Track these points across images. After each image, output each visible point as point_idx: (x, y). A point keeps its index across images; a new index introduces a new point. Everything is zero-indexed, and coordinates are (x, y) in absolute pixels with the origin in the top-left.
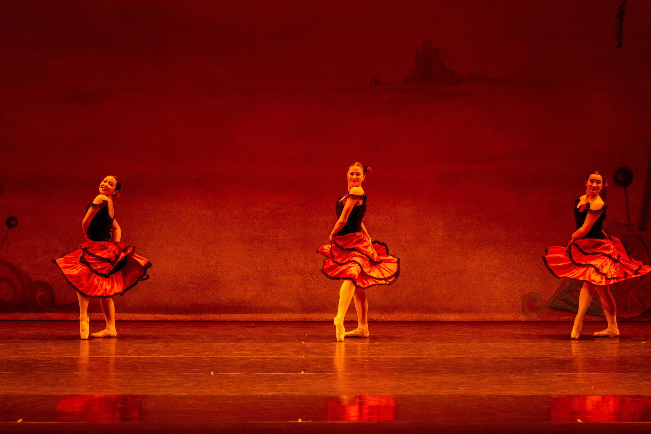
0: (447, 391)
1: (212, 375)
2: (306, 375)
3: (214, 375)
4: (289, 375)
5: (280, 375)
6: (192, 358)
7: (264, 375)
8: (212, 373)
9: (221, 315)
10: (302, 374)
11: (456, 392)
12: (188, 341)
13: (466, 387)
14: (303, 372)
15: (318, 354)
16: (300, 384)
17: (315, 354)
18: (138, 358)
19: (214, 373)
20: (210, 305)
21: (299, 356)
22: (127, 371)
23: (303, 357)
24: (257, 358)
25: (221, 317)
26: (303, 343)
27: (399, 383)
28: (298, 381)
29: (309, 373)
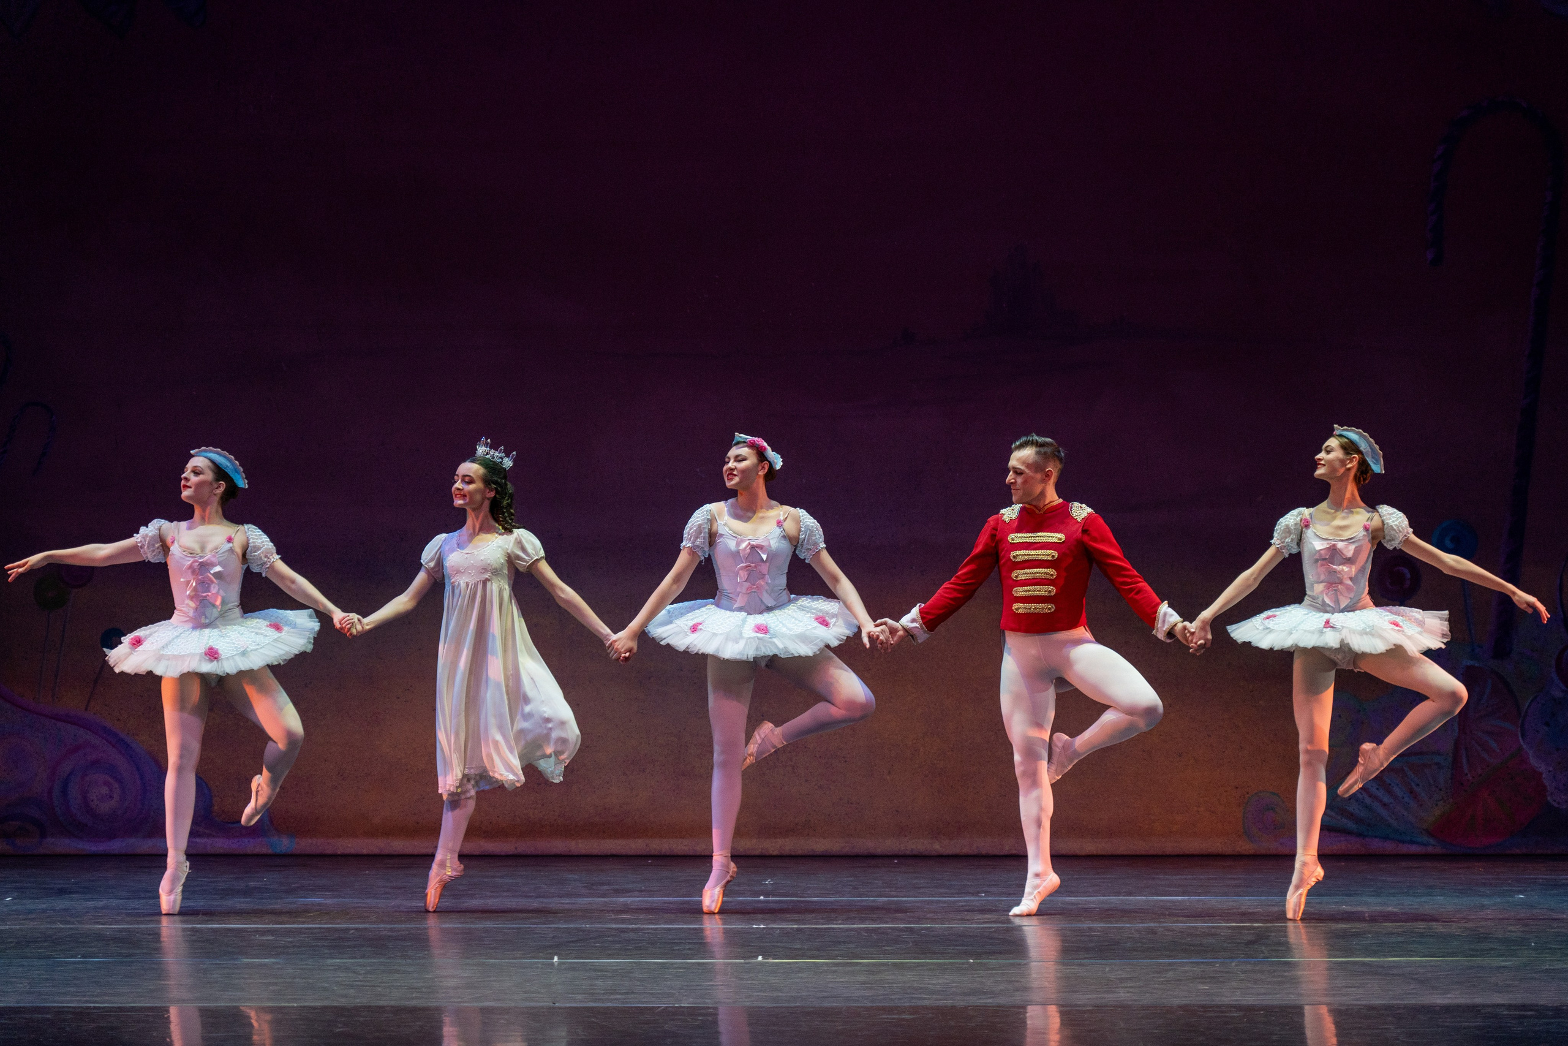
0: (1090, 996)
1: (556, 964)
2: (768, 963)
3: (560, 964)
4: (729, 964)
6: (513, 928)
7: (672, 964)
8: (556, 959)
9: (580, 841)
10: (760, 963)
11: (1110, 998)
12: (505, 894)
13: (1131, 987)
15: (795, 921)
16: (754, 982)
17: (787, 920)
18: (392, 930)
19: (559, 959)
20: (555, 820)
21: (752, 924)
22: (363, 957)
23: (762, 926)
24: (659, 928)
25: (580, 845)
26: (762, 898)
27: (978, 979)
28: (752, 975)
29: (774, 959)
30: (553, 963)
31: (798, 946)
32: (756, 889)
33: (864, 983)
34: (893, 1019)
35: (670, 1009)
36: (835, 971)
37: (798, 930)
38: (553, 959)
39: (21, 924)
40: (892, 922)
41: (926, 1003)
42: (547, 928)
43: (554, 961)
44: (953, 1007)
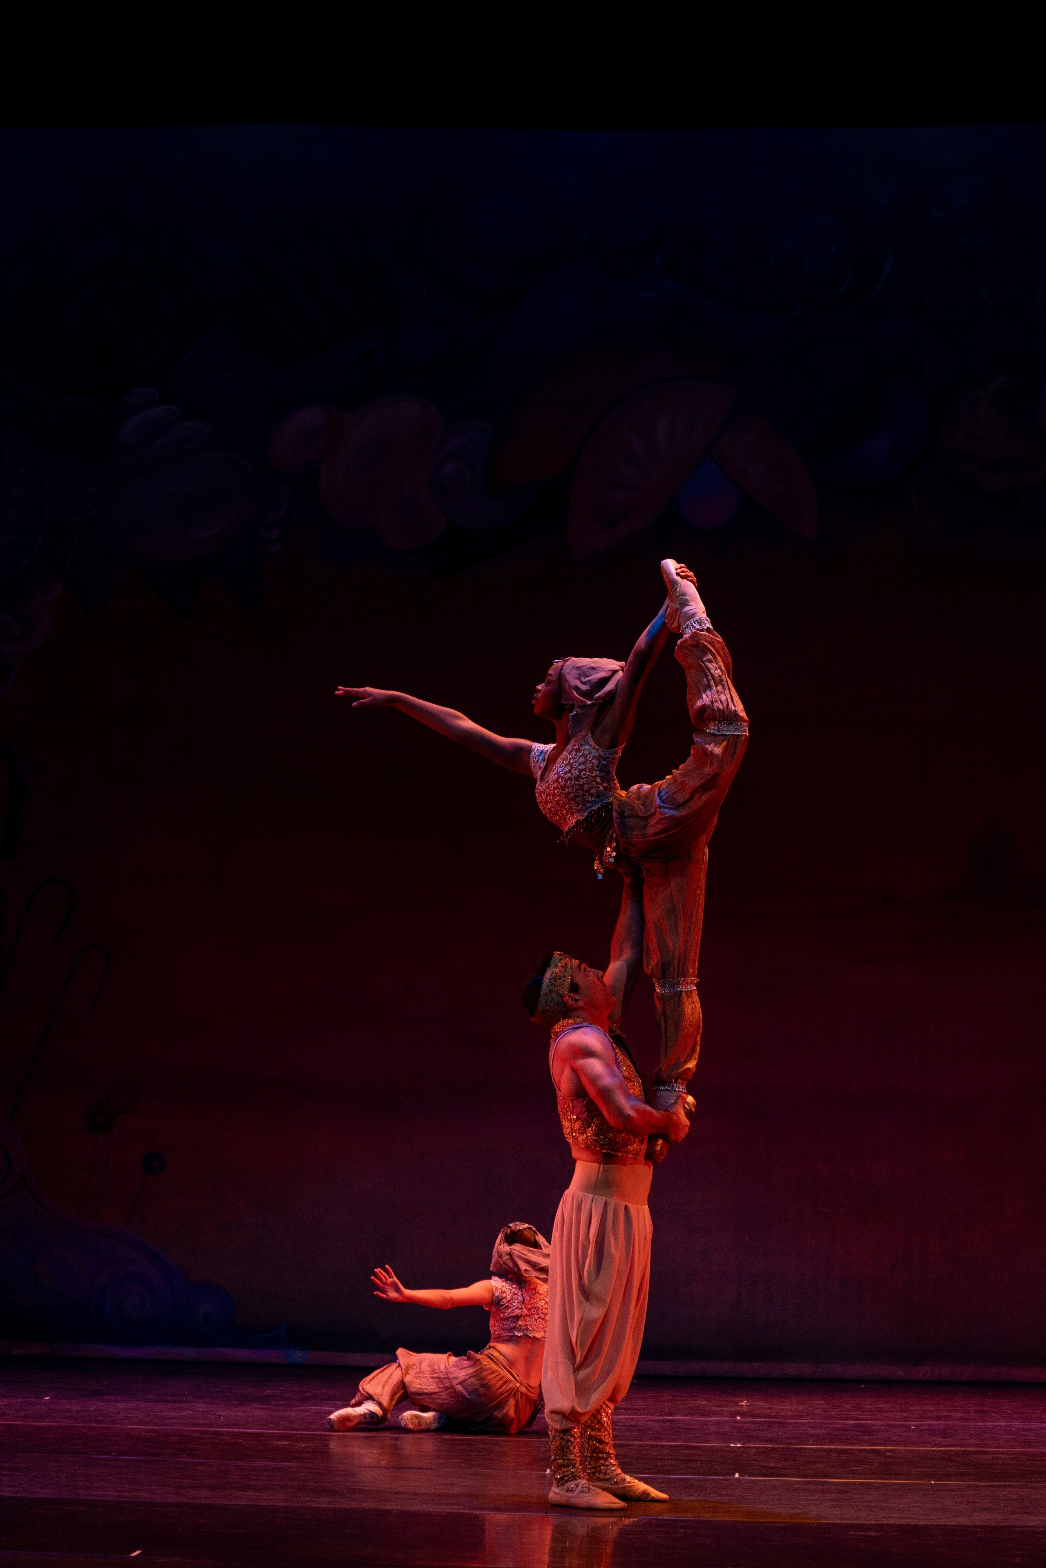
2: (744, 1479)
4: (708, 1480)
5: (690, 1479)
10: (737, 1479)
14: (737, 1475)
15: (769, 1441)
16: (731, 1498)
17: (762, 1440)
21: (730, 1443)
23: (739, 1445)
26: (739, 1418)
27: (941, 1500)
28: (729, 1491)
29: (749, 1476)
30: (546, 1475)
31: (773, 1465)
32: (733, 1409)
33: (834, 1501)
34: (860, 1535)
35: (654, 1521)
36: (805, 1490)
37: (773, 1449)
38: (546, 1471)
39: (58, 1422)
40: (859, 1444)
41: (892, 1521)
42: (539, 1442)
43: (547, 1473)
44: (916, 1526)
